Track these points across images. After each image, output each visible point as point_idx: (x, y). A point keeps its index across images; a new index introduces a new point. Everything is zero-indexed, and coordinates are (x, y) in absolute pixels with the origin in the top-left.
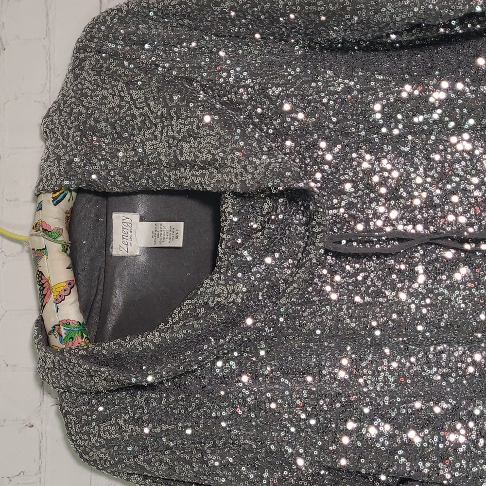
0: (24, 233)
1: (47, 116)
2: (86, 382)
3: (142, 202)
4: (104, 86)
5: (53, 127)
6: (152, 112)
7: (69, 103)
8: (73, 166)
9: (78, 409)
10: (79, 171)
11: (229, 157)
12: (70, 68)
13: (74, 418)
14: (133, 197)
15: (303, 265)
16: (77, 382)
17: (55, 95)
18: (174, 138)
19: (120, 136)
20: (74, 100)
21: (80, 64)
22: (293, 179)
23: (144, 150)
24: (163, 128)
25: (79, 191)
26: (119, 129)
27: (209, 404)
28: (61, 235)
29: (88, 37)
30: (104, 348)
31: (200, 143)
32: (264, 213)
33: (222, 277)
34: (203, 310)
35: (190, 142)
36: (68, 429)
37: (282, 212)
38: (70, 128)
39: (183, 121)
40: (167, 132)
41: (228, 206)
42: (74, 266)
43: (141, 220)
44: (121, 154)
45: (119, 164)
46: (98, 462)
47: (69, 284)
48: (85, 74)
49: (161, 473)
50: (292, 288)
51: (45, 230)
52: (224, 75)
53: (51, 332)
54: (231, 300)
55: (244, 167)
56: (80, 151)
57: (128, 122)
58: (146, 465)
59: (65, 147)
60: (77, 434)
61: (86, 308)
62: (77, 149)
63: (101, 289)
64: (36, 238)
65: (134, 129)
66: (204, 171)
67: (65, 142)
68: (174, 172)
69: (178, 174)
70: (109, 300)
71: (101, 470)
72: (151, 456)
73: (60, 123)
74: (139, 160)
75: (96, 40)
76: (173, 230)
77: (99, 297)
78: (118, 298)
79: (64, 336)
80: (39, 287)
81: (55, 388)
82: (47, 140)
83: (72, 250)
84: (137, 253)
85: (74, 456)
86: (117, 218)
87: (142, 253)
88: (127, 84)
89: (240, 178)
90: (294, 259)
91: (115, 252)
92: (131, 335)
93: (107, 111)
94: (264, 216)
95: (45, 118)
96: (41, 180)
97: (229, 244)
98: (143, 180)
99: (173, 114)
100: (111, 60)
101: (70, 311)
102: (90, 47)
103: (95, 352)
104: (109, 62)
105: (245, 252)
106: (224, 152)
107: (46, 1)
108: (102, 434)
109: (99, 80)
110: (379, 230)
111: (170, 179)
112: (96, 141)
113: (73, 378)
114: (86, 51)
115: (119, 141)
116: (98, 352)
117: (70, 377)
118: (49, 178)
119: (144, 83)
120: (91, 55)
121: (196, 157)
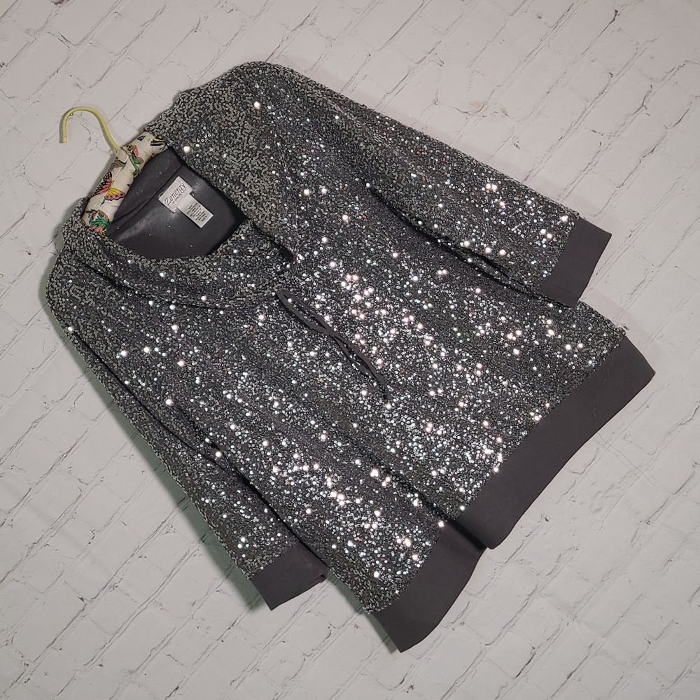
0: (118, 143)
1: (189, 91)
2: (88, 255)
3: (200, 185)
4: (234, 105)
5: (187, 101)
6: (248, 143)
7: (207, 96)
8: (180, 132)
10: (181, 138)
11: (267, 203)
12: (224, 77)
13: (62, 269)
14: (198, 178)
15: (257, 293)
16: (83, 251)
17: (200, 84)
18: (248, 167)
19: (220, 139)
20: (211, 97)
21: (231, 80)
22: (290, 244)
24: (247, 156)
25: (171, 148)
26: (222, 135)
27: (144, 323)
28: (140, 163)
29: (248, 70)
30: (113, 245)
31: (259, 182)
32: (261, 248)
33: (210, 262)
34: (184, 271)
35: (254, 176)
36: (52, 272)
37: (270, 256)
38: (195, 110)
39: (260, 163)
40: (246, 160)
41: (245, 228)
42: (132, 187)
43: (191, 194)
44: (211, 150)
45: (206, 154)
46: (55, 304)
47: (122, 195)
48: (229, 89)
49: (87, 337)
50: (241, 299)
51: (133, 153)
52: (305, 156)
53: (88, 212)
54: (204, 278)
55: (271, 215)
56: (190, 128)
57: (230, 136)
58: (82, 327)
59: (184, 119)
60: (57, 279)
61: (118, 215)
62: (190, 125)
63: (136, 212)
64: (124, 153)
65: (230, 142)
66: (248, 198)
67: (186, 116)
68: (232, 184)
69: (233, 187)
70: (136, 222)
71: (52, 309)
72: (88, 324)
73: (192, 103)
74: (218, 161)
75: (251, 76)
76: (204, 214)
78: (141, 225)
79: (94, 220)
80: (103, 181)
81: (66, 244)
82: (177, 104)
83: (138, 178)
84: (174, 210)
85: (40, 290)
87: (176, 213)
88: (247, 116)
89: (263, 219)
90: (256, 286)
91: (160, 199)
92: (134, 251)
93: (224, 120)
94: (260, 250)
95: (186, 91)
96: (155, 125)
97: (228, 248)
98: (211, 174)
99: (258, 154)
100: (250, 94)
101: (109, 209)
102: (245, 77)
103: (106, 243)
104: (247, 94)
105: (233, 260)
106: (267, 198)
107: (243, 26)
108: (71, 291)
109: (234, 100)
110: (314, 309)
111: (226, 185)
112: (204, 131)
113: (82, 247)
114: (240, 76)
115: (216, 141)
116: (109, 245)
117: (81, 245)
118: (161, 127)
119: (256, 124)
120: (242, 81)
121: (251, 187)
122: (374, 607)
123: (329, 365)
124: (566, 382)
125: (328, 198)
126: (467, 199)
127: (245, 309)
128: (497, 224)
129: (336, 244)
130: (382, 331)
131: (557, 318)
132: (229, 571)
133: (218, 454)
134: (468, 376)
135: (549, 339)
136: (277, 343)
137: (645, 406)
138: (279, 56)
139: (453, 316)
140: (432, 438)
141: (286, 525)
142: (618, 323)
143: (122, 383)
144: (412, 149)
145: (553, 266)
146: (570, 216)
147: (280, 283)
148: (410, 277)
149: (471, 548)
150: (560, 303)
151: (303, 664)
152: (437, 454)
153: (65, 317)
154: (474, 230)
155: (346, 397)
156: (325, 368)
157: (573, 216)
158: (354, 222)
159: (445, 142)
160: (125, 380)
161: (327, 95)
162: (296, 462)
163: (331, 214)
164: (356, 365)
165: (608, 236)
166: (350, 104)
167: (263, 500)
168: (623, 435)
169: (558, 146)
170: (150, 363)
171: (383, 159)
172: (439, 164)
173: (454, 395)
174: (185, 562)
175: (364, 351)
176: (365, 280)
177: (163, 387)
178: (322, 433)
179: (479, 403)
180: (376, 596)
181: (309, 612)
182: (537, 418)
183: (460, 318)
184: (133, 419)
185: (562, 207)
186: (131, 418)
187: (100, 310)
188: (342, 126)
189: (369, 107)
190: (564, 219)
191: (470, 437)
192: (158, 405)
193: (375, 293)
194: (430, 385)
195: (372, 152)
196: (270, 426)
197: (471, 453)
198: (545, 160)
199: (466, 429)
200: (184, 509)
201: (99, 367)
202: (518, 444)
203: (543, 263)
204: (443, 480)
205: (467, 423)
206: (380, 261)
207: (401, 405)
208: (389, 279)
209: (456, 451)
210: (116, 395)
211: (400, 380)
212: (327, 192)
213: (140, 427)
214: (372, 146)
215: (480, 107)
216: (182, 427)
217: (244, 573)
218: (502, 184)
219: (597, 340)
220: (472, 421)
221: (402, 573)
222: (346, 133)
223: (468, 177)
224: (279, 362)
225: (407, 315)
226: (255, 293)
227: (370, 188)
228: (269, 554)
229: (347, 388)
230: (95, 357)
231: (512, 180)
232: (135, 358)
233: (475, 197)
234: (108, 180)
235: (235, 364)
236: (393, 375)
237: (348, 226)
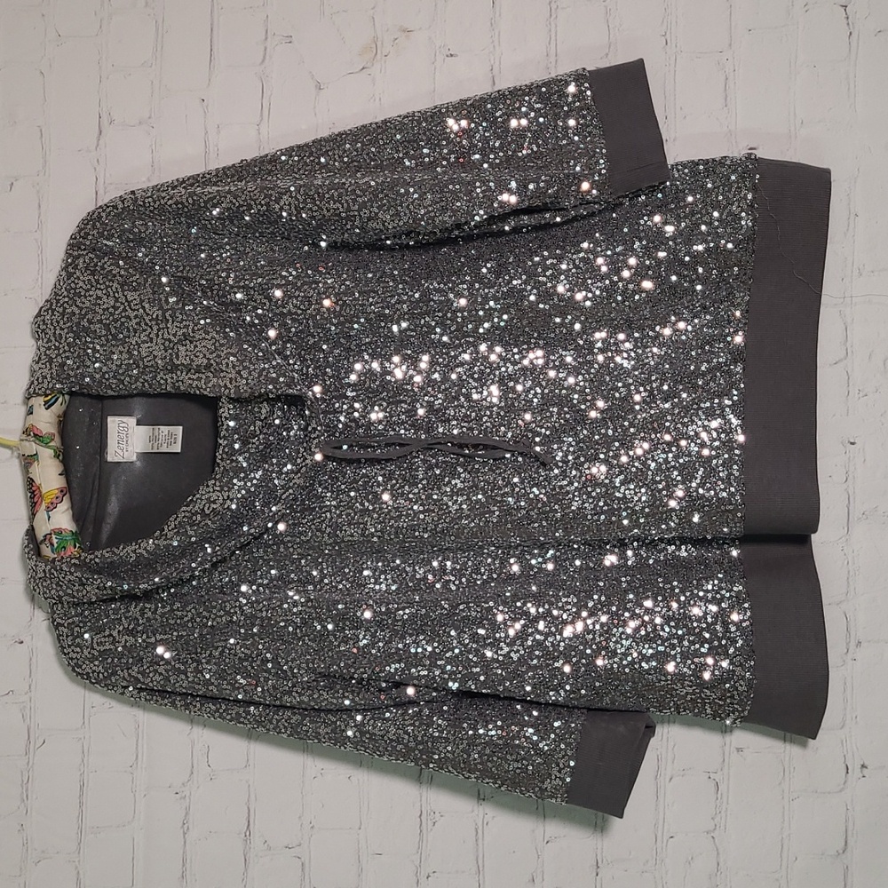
0: (14, 437)
1: (39, 315)
2: (78, 591)
3: (139, 404)
4: (99, 286)
5: (45, 327)
6: (148, 315)
7: (61, 302)
8: (66, 368)
9: (70, 621)
10: (72, 373)
11: (224, 362)
12: (63, 266)
13: (66, 630)
14: (130, 400)
15: (299, 471)
16: (69, 591)
17: (46, 293)
18: (170, 341)
19: (115, 337)
20: (66, 299)
21: (73, 262)
23: (139, 352)
24: (159, 330)
25: (71, 394)
26: (113, 331)
27: (205, 613)
28: (53, 440)
29: (82, 234)
30: (97, 557)
31: (196, 346)
32: (263, 417)
33: (218, 484)
34: (198, 517)
35: (186, 345)
36: (59, 642)
37: (278, 417)
38: (62, 329)
39: (178, 325)
40: (163, 335)
41: (226, 410)
42: (66, 473)
43: (138, 424)
44: (115, 357)
45: (114, 368)
46: (91, 675)
47: (62, 491)
48: (78, 273)
49: (155, 683)
50: (287, 494)
51: (35, 435)
52: (224, 275)
53: (42, 542)
54: (226, 506)
55: (239, 372)
56: (73, 353)
57: (123, 323)
58: (140, 676)
59: (58, 348)
60: (69, 646)
61: (78, 517)
62: (70, 351)
63: (95, 496)
64: (27, 443)
65: (128, 331)
66: (201, 375)
67: (57, 344)
68: (170, 375)
69: (175, 377)
70: (104, 508)
71: (94, 683)
72: (145, 667)
73: (52, 324)
74: (134, 363)
75: (90, 237)
76: (171, 434)
77: (93, 505)
78: (113, 506)
79: (56, 545)
80: (29, 494)
81: (46, 599)
82: (38, 339)
83: (65, 456)
84: (134, 458)
85: (66, 672)
86: (113, 423)
87: (138, 459)
88: (122, 286)
89: (234, 384)
90: (293, 465)
91: (109, 459)
92: (125, 543)
93: (101, 311)
94: (262, 421)
95: (36, 317)
96: (32, 383)
97: (226, 450)
98: (138, 384)
99: (168, 317)
100: (106, 259)
101: (62, 519)
102: (85, 245)
103: (88, 560)
104: (103, 261)
105: (241, 459)
106: (219, 356)
107: (38, 192)
108: (95, 645)
109: (93, 280)
110: (380, 435)
111: (167, 382)
112: (90, 343)
113: (64, 588)
114: (79, 248)
115: (113, 342)
116: (91, 560)
117: (61, 586)
118: (40, 381)
119: (139, 284)
120: (85, 253)
121: (192, 360)
122: (737, 714)
123: (449, 482)
124: (736, 269)
125: (290, 297)
126: (444, 163)
127: (303, 500)
128: (501, 161)
129: (342, 340)
130: (477, 393)
131: (661, 208)
132: (540, 808)
133: (410, 691)
134: (618, 359)
135: (673, 238)
136: (371, 508)
137: (852, 216)
138: (105, 188)
139: (541, 306)
140: (636, 464)
141: (555, 705)
142: (737, 151)
143: (237, 701)
144: (335, 160)
145: (604, 151)
146: (576, 80)
147: (314, 439)
148: (455, 305)
149: (790, 550)
150: (651, 187)
151: (716, 845)
152: (658, 478)
153: (114, 681)
154: (478, 190)
155: (499, 502)
156: (448, 489)
157: (579, 77)
158: (341, 299)
159: (367, 122)
160: (237, 696)
161: (192, 185)
162: (505, 624)
163: (309, 312)
164: (479, 456)
165: (640, 64)
166: (225, 173)
167: (505, 698)
168: (856, 272)
169: (498, 13)
170: (249, 652)
171: (308, 200)
172: (379, 152)
173: (620, 394)
174: (483, 840)
175: (476, 432)
176: (409, 352)
177: (285, 668)
178: (511, 565)
179: (657, 379)
180: (728, 701)
181: (671, 779)
182: (739, 339)
183: (551, 303)
184: (283, 731)
185: (559, 78)
186: (280, 732)
187: (144, 641)
188: (234, 204)
189: (249, 158)
190: (572, 89)
191: (679, 426)
192: (297, 692)
193: (432, 357)
194: (583, 407)
195: (290, 204)
196: (444, 608)
197: (696, 444)
198: (496, 43)
199: (667, 421)
200: (431, 781)
201: (198, 705)
202: (742, 386)
203: (590, 158)
204: (692, 502)
205: (663, 413)
206: (406, 317)
207: (570, 458)
208: (435, 327)
209: (676, 457)
210: (242, 720)
211: (543, 430)
212: (284, 292)
213: (298, 733)
214: (285, 197)
215: (373, 50)
216: (343, 694)
217: (554, 801)
218: (469, 112)
219: (729, 191)
220: (667, 406)
221: (736, 648)
222: (245, 208)
223: (424, 138)
224: (392, 526)
225: (490, 349)
226: (296, 474)
227: (329, 246)
228: (563, 757)
229: (492, 491)
230: (184, 696)
231: (477, 98)
232: (227, 660)
233: (451, 152)
234: (33, 489)
235: (347, 570)
236: (531, 431)
237: (338, 309)
